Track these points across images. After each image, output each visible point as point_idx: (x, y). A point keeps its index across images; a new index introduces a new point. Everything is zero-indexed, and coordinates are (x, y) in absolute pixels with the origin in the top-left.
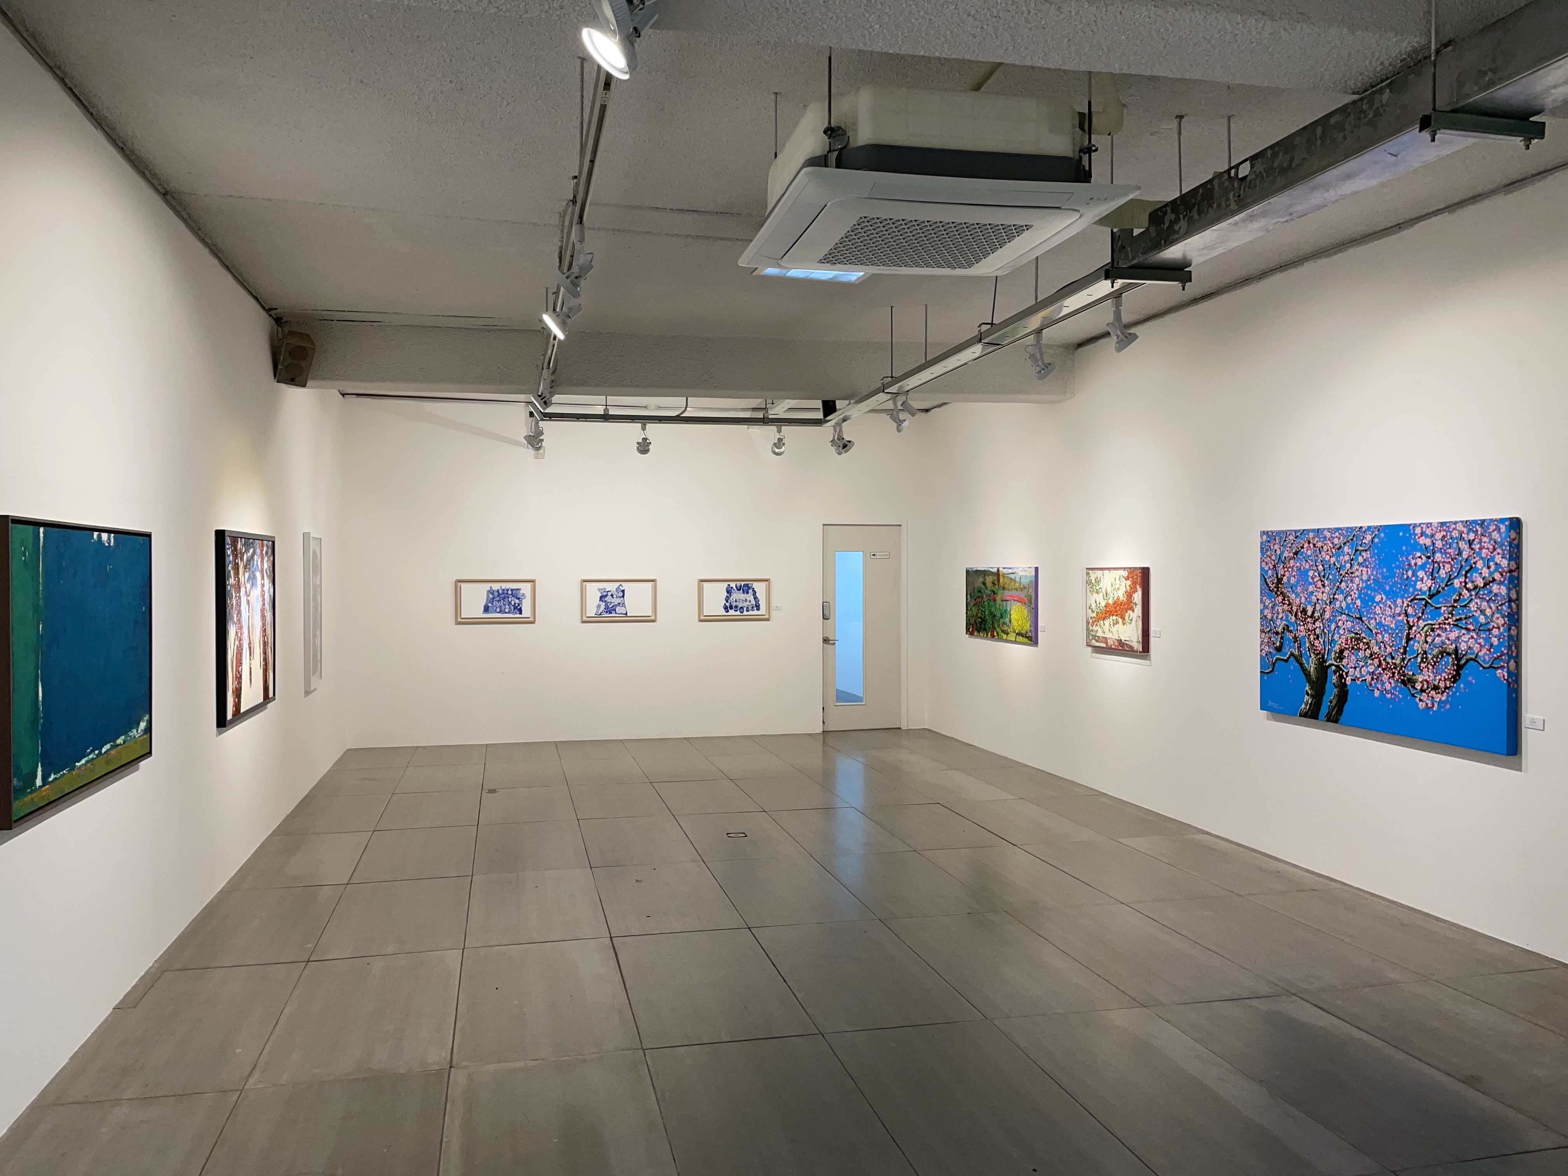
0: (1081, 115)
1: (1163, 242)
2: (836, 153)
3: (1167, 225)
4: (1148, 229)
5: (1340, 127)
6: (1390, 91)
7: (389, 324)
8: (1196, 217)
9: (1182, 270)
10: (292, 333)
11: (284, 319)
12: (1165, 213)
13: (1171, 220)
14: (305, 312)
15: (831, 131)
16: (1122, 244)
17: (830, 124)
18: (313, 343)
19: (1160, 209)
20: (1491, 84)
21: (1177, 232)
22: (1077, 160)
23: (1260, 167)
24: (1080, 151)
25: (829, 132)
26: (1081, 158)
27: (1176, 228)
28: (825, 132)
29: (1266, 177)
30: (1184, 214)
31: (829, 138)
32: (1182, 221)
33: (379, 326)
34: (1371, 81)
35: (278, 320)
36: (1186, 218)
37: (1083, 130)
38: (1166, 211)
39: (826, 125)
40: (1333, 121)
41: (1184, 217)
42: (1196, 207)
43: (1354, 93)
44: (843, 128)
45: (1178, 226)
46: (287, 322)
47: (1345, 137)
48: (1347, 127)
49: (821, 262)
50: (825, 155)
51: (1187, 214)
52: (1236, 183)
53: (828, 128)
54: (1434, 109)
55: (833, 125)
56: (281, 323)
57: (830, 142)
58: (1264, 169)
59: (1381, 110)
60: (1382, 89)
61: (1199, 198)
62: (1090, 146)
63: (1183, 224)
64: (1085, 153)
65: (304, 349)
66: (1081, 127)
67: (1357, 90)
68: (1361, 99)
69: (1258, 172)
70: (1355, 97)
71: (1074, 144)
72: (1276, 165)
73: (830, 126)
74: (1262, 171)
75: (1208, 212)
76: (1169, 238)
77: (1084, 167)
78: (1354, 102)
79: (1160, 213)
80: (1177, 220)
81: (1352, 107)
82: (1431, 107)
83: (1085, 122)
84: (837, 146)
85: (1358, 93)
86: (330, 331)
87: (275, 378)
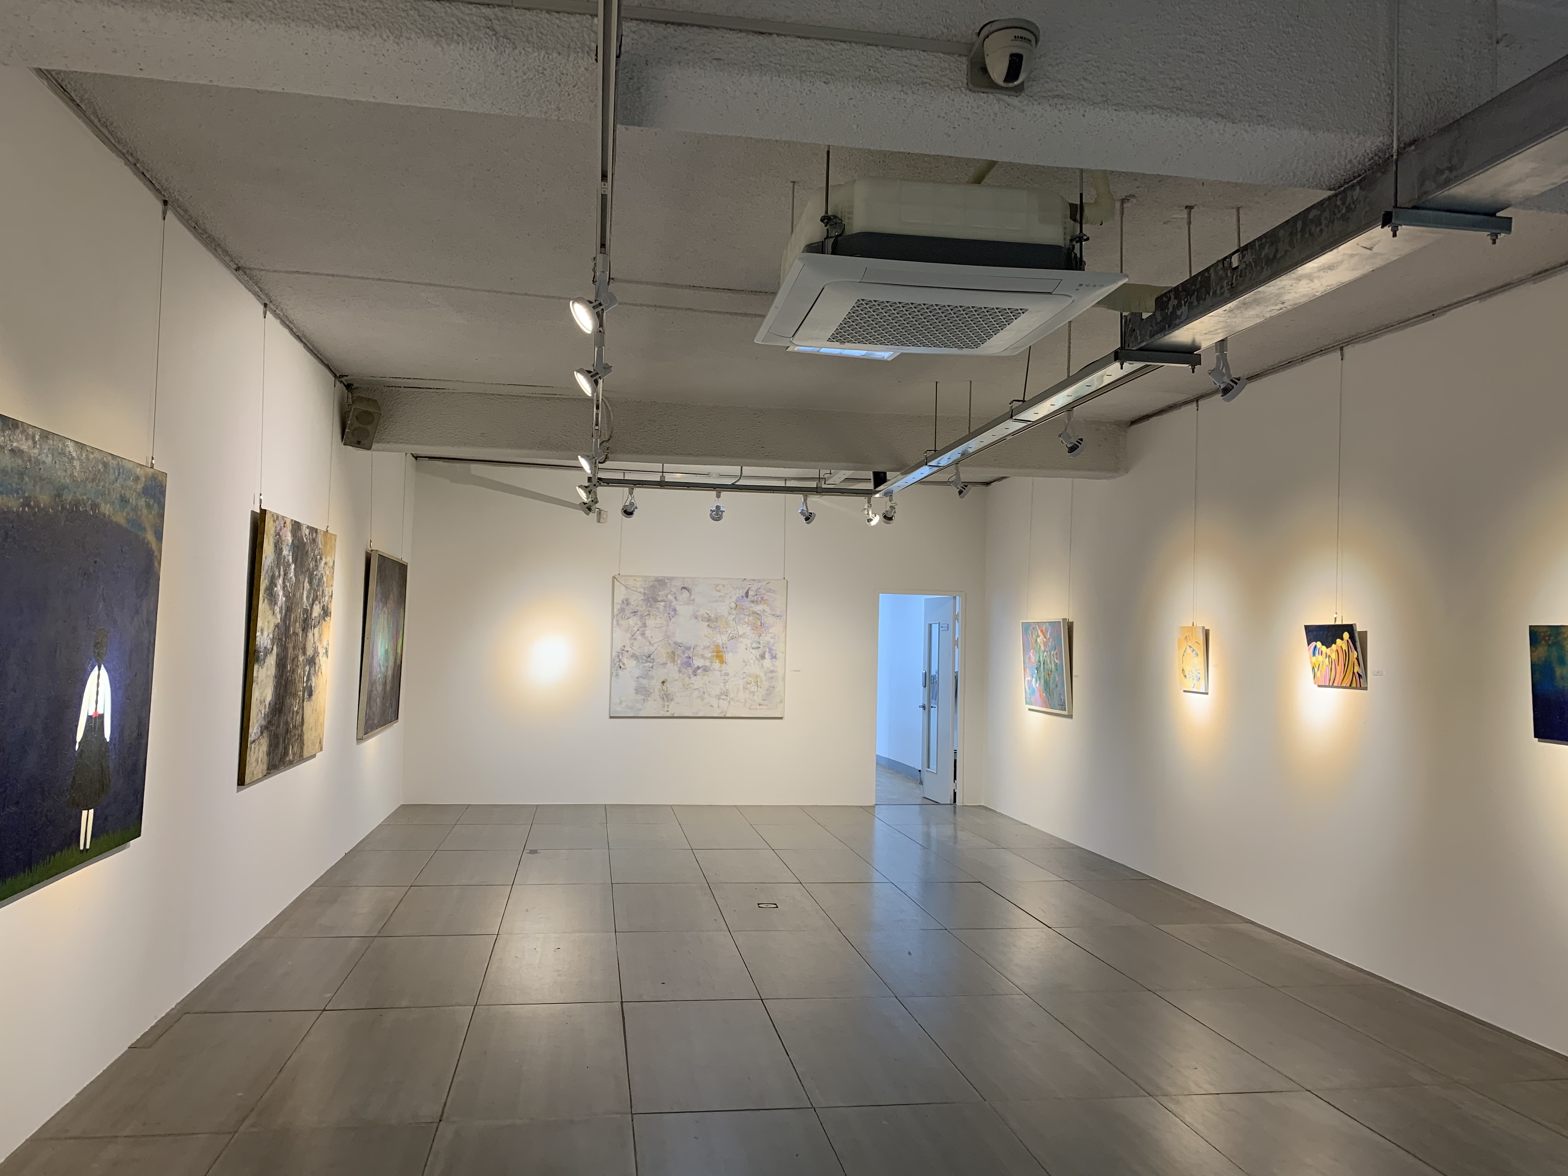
0: (1072, 206)
1: (1167, 326)
2: (833, 240)
3: (1171, 309)
4: (1154, 314)
5: (1318, 221)
6: (1360, 188)
7: (454, 391)
8: (1196, 303)
9: (1192, 353)
10: (361, 399)
11: (355, 385)
12: (1169, 299)
13: (1174, 305)
14: (373, 378)
15: (827, 219)
16: (1132, 327)
17: (827, 213)
18: (379, 408)
19: (1165, 294)
20: (1447, 183)
21: (1179, 317)
22: (1069, 249)
23: (1249, 258)
24: (1071, 240)
25: (826, 221)
26: (1074, 247)
27: (1179, 313)
28: (822, 220)
29: (1255, 266)
30: (1185, 300)
31: (826, 226)
32: (1183, 306)
33: (444, 393)
34: (1344, 178)
35: (349, 386)
36: (1187, 304)
37: (1075, 220)
38: (1170, 297)
39: (823, 214)
40: (1311, 216)
41: (1185, 305)
42: (1196, 293)
43: (1330, 190)
44: (839, 217)
45: (1180, 311)
46: (358, 388)
47: (1321, 231)
48: (1324, 222)
49: (829, 340)
50: (823, 242)
51: (1188, 300)
52: (1229, 272)
53: (824, 216)
54: (1396, 206)
55: (830, 213)
56: (352, 389)
57: (828, 230)
58: (1253, 259)
59: (1353, 206)
60: (1353, 186)
61: (1198, 286)
62: (1081, 235)
63: (1184, 309)
64: (1077, 242)
65: (370, 413)
66: (1073, 217)
67: (1332, 186)
68: (1336, 195)
69: (1248, 262)
70: (1332, 192)
71: (1065, 234)
72: (1263, 256)
73: (826, 215)
74: (1251, 260)
75: (1205, 299)
76: (1172, 322)
77: (1076, 254)
78: (1329, 198)
79: (1165, 299)
80: (1179, 306)
81: (1327, 202)
82: (1393, 204)
83: (1077, 212)
84: (834, 233)
85: (1334, 189)
86: (397, 397)
87: (342, 441)
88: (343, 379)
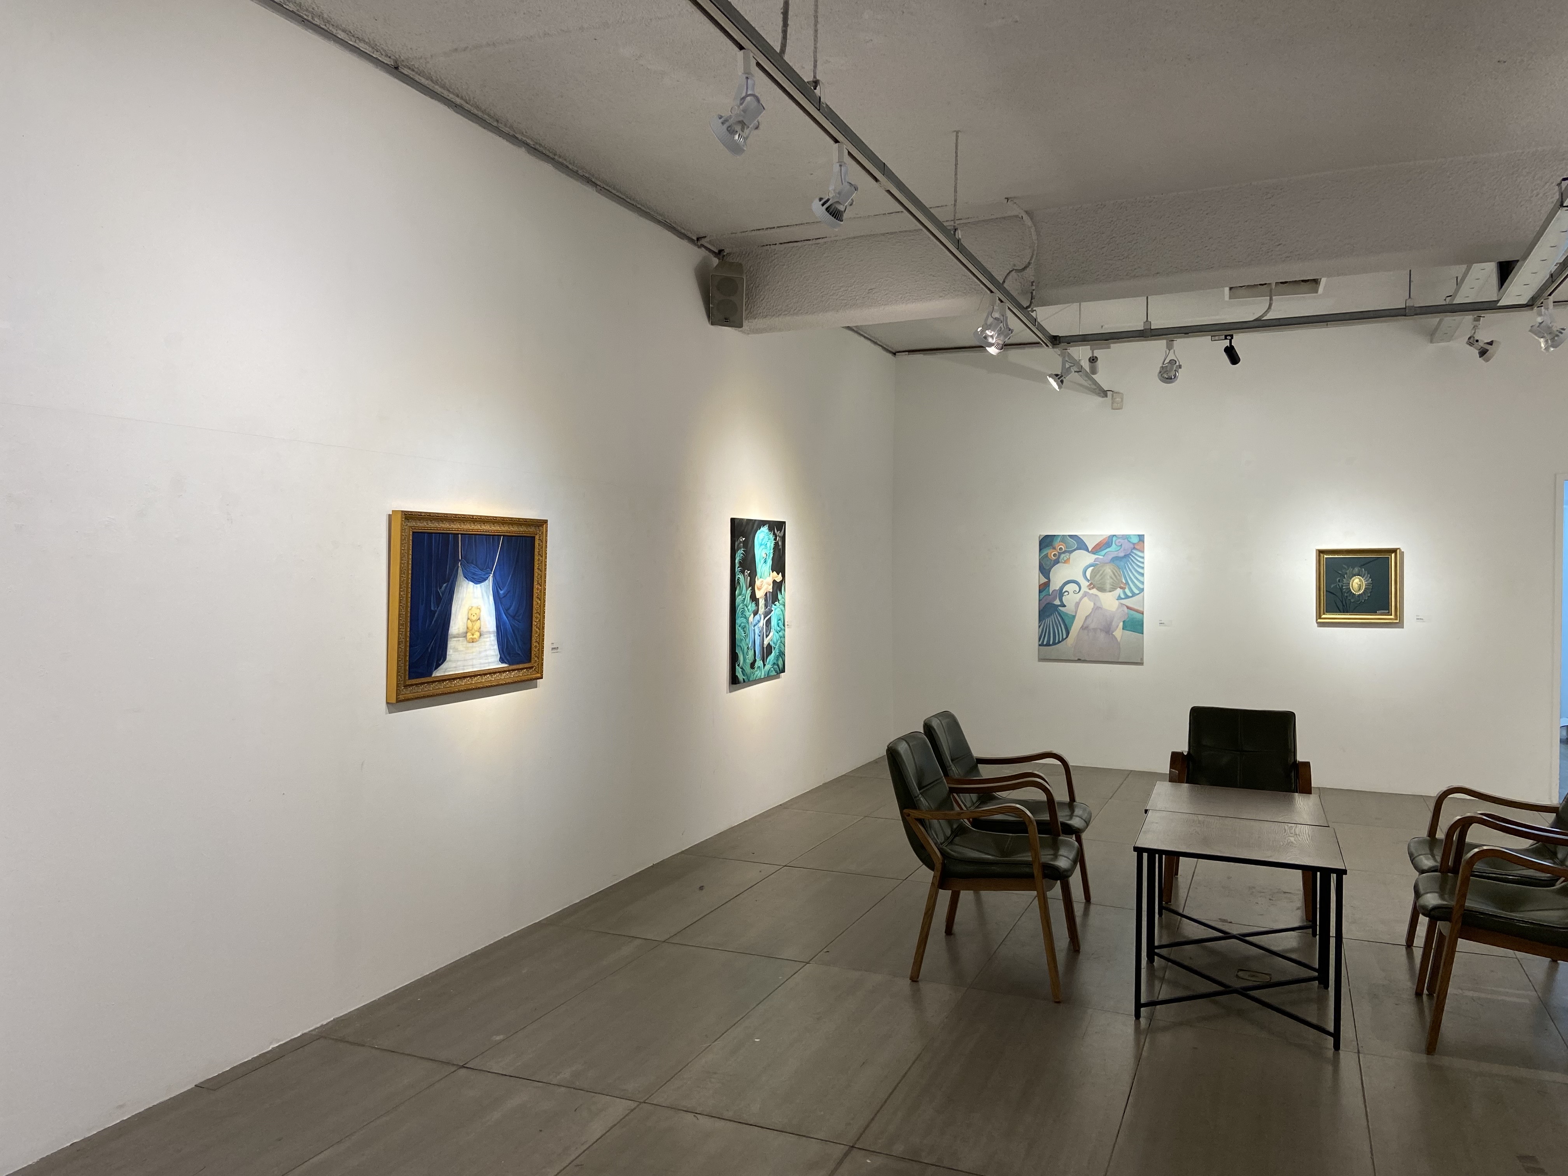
7: (836, 238)
10: (726, 265)
14: (735, 236)
18: (743, 273)
33: (825, 243)
35: (719, 254)
46: (729, 254)
56: (722, 255)
65: (737, 281)
86: (773, 258)
87: (709, 321)
88: (703, 242)
